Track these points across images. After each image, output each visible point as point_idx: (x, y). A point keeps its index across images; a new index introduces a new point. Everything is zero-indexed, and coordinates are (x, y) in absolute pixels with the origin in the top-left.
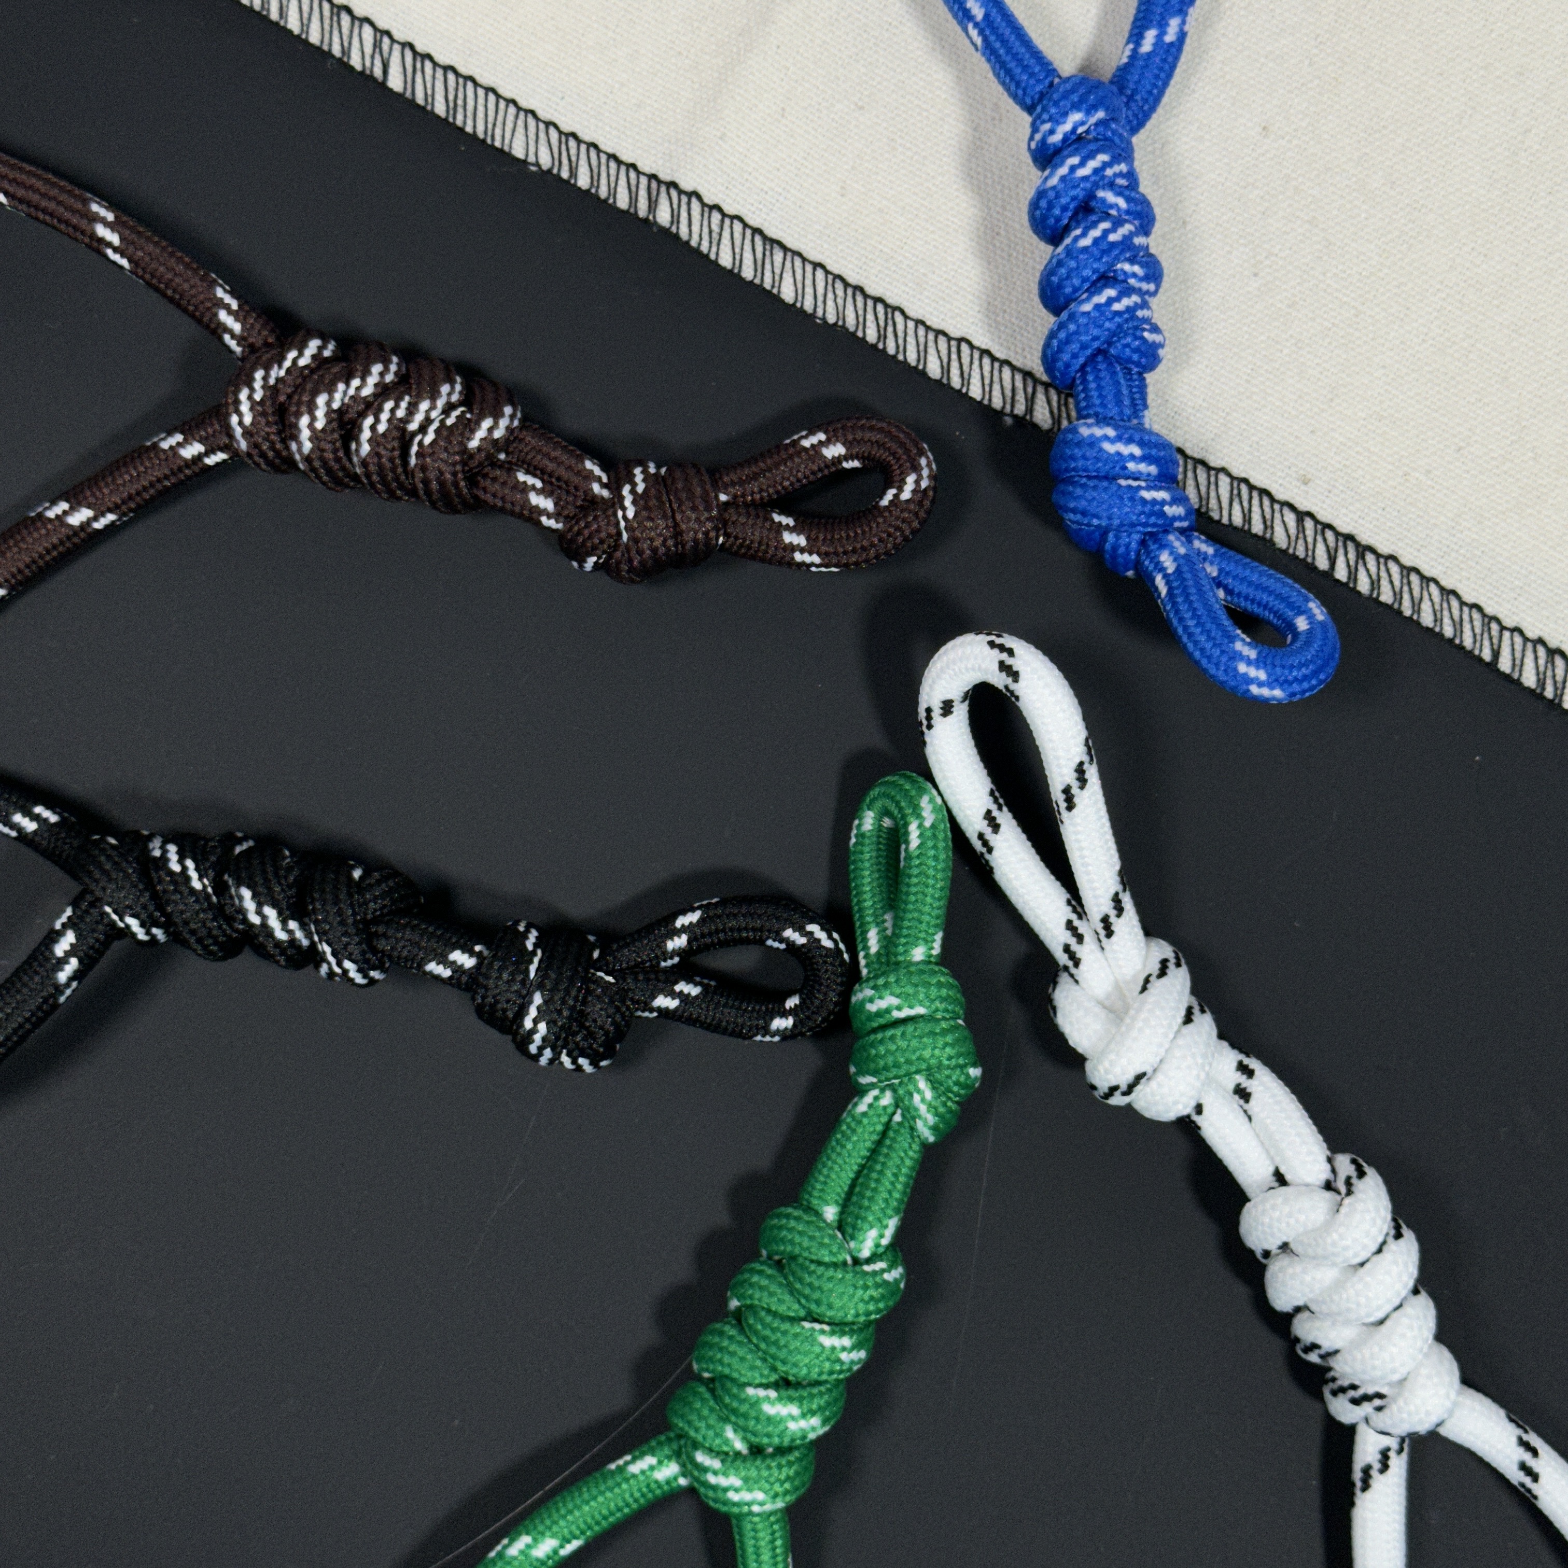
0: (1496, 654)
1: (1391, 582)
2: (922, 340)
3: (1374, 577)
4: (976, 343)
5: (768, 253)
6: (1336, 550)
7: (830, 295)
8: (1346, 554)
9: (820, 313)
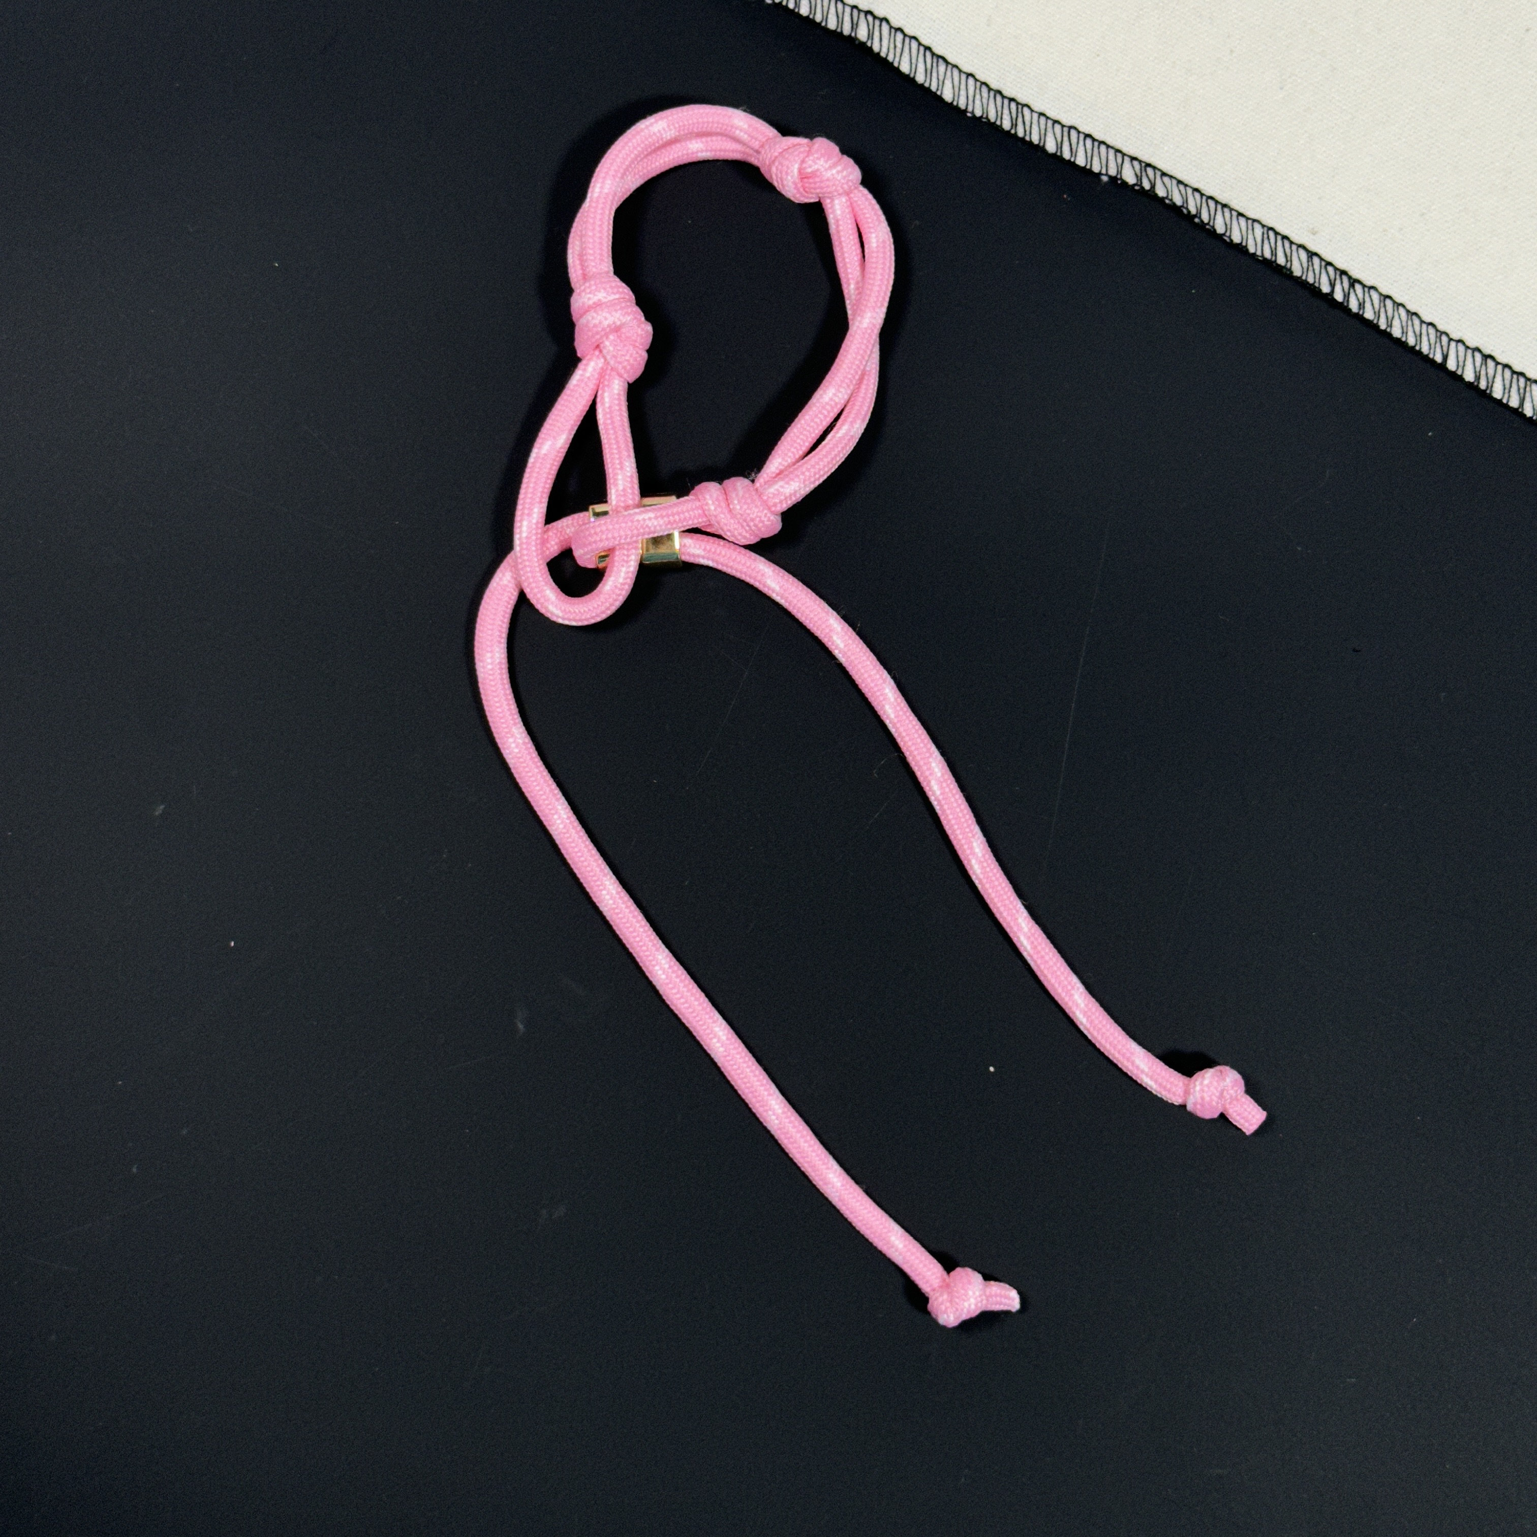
0: (1445, 358)
1: (1373, 304)
2: (1043, 127)
3: (1361, 300)
4: (1081, 129)
5: (935, 64)
6: (1335, 279)
7: (978, 97)
8: (1342, 283)
9: (970, 109)
